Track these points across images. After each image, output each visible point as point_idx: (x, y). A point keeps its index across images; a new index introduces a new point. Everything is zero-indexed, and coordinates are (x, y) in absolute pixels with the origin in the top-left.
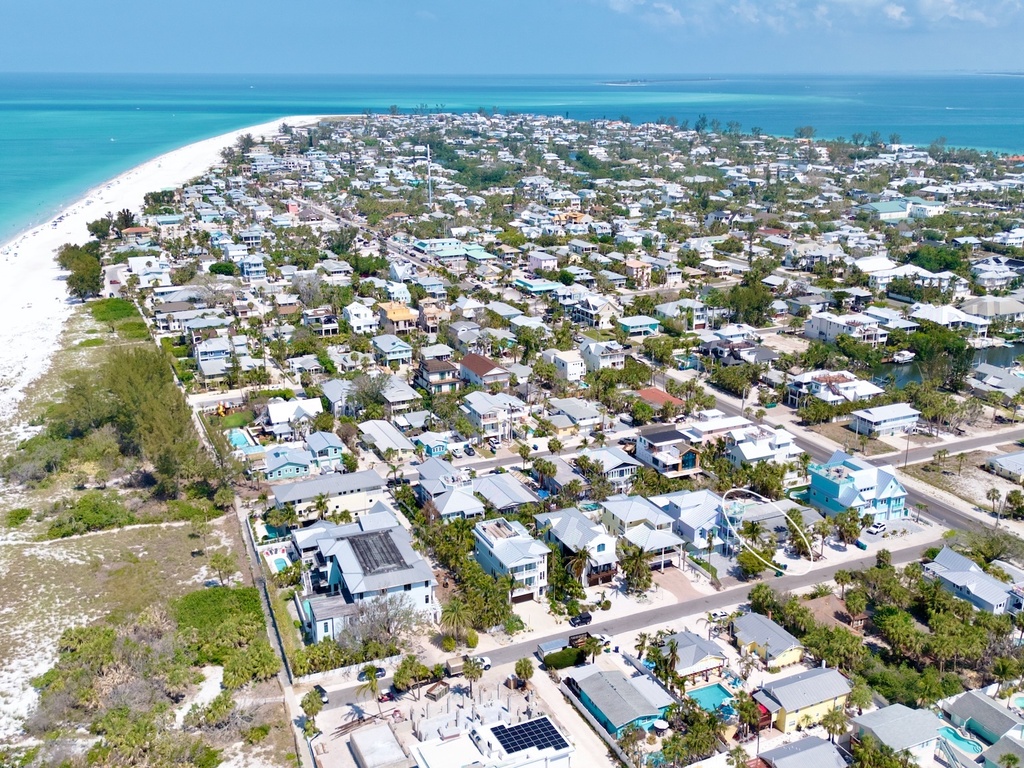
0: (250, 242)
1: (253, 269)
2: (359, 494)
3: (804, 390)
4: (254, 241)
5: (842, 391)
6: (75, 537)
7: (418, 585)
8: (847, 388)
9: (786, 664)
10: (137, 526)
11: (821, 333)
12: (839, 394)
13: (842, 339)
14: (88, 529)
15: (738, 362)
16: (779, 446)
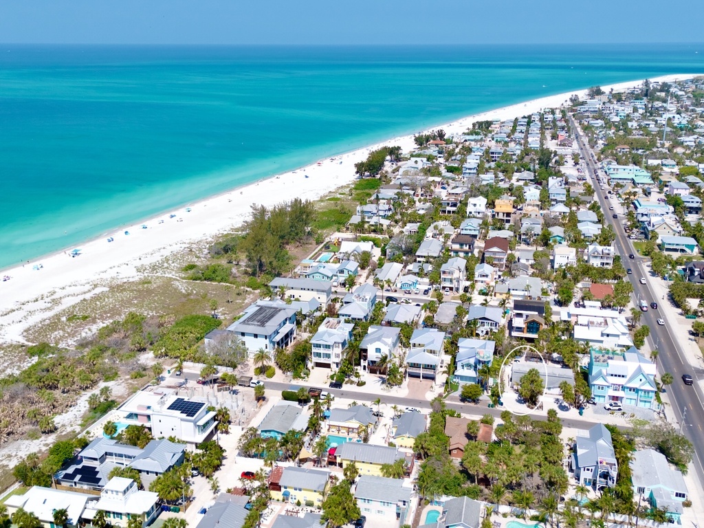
0: (494, 155)
1: (468, 171)
2: (309, 292)
4: (497, 155)
6: (198, 281)
7: (261, 336)
9: (404, 445)
10: (227, 284)
14: (205, 279)
16: (608, 335)
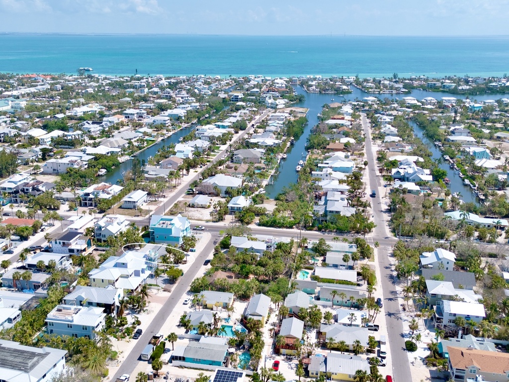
3: (91, 196)
5: (110, 192)
8: (111, 190)
11: (54, 170)
12: (110, 194)
13: (71, 170)
15: (39, 192)
16: (122, 223)
